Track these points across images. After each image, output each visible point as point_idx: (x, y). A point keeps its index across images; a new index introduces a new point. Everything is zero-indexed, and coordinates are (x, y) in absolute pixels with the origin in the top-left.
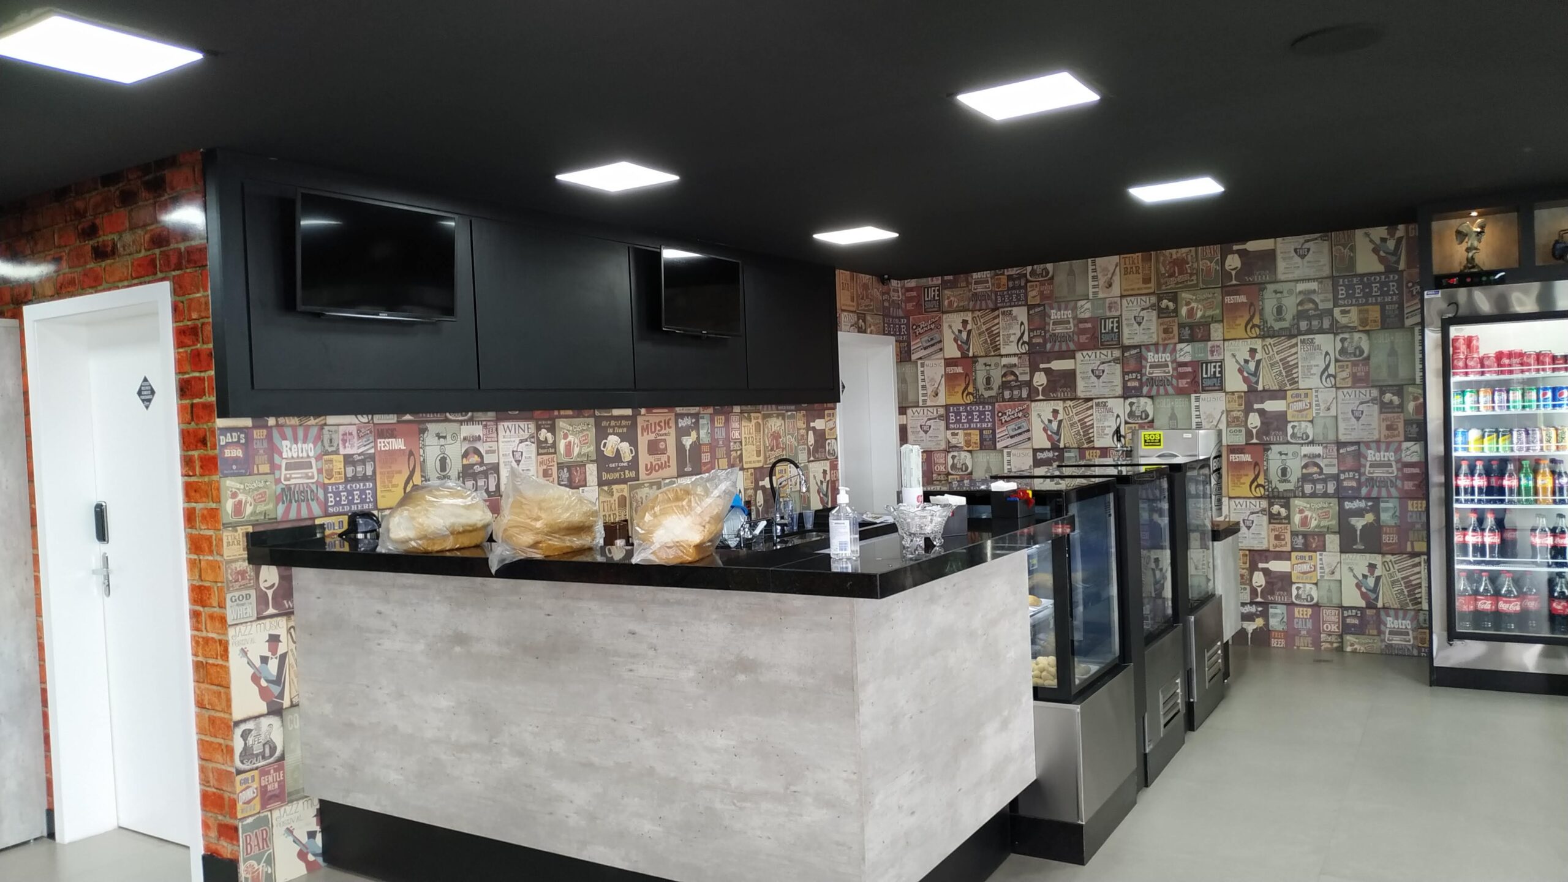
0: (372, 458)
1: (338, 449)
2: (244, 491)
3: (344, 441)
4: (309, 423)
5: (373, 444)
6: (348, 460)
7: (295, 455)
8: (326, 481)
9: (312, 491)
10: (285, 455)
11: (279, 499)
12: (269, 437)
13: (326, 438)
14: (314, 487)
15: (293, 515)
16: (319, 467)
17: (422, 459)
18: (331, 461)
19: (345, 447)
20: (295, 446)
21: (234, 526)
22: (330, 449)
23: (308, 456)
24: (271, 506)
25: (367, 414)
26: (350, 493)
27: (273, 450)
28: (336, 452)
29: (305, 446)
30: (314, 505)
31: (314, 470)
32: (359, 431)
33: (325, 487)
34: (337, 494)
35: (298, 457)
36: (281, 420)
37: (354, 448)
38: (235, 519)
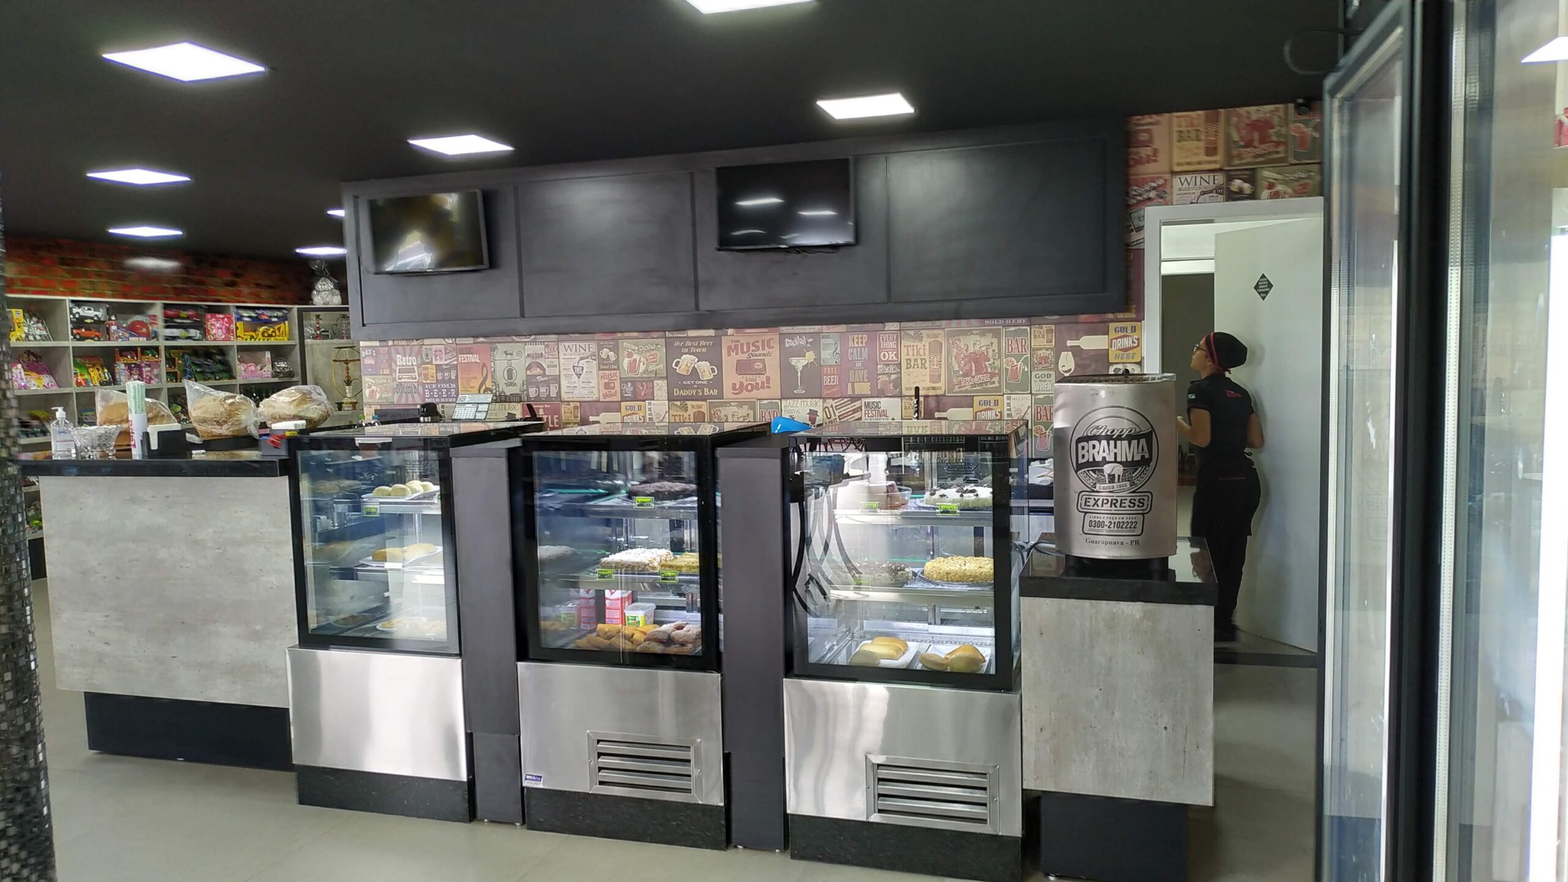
0: (456, 367)
1: (432, 361)
2: (375, 385)
3: (436, 356)
4: (413, 344)
5: (455, 358)
6: (438, 368)
8: (424, 381)
10: (398, 364)
11: (394, 391)
12: (389, 352)
13: (424, 353)
14: (416, 385)
15: (403, 401)
16: (419, 372)
17: (493, 369)
18: (427, 368)
19: (436, 360)
20: (404, 358)
21: (370, 405)
22: (427, 361)
23: (413, 365)
24: (390, 394)
25: (452, 338)
26: (440, 390)
27: (391, 360)
29: (410, 358)
30: (416, 395)
31: (416, 374)
32: (446, 349)
33: (423, 385)
34: (431, 390)
35: (406, 365)
36: (396, 342)
37: (442, 361)
38: (371, 401)
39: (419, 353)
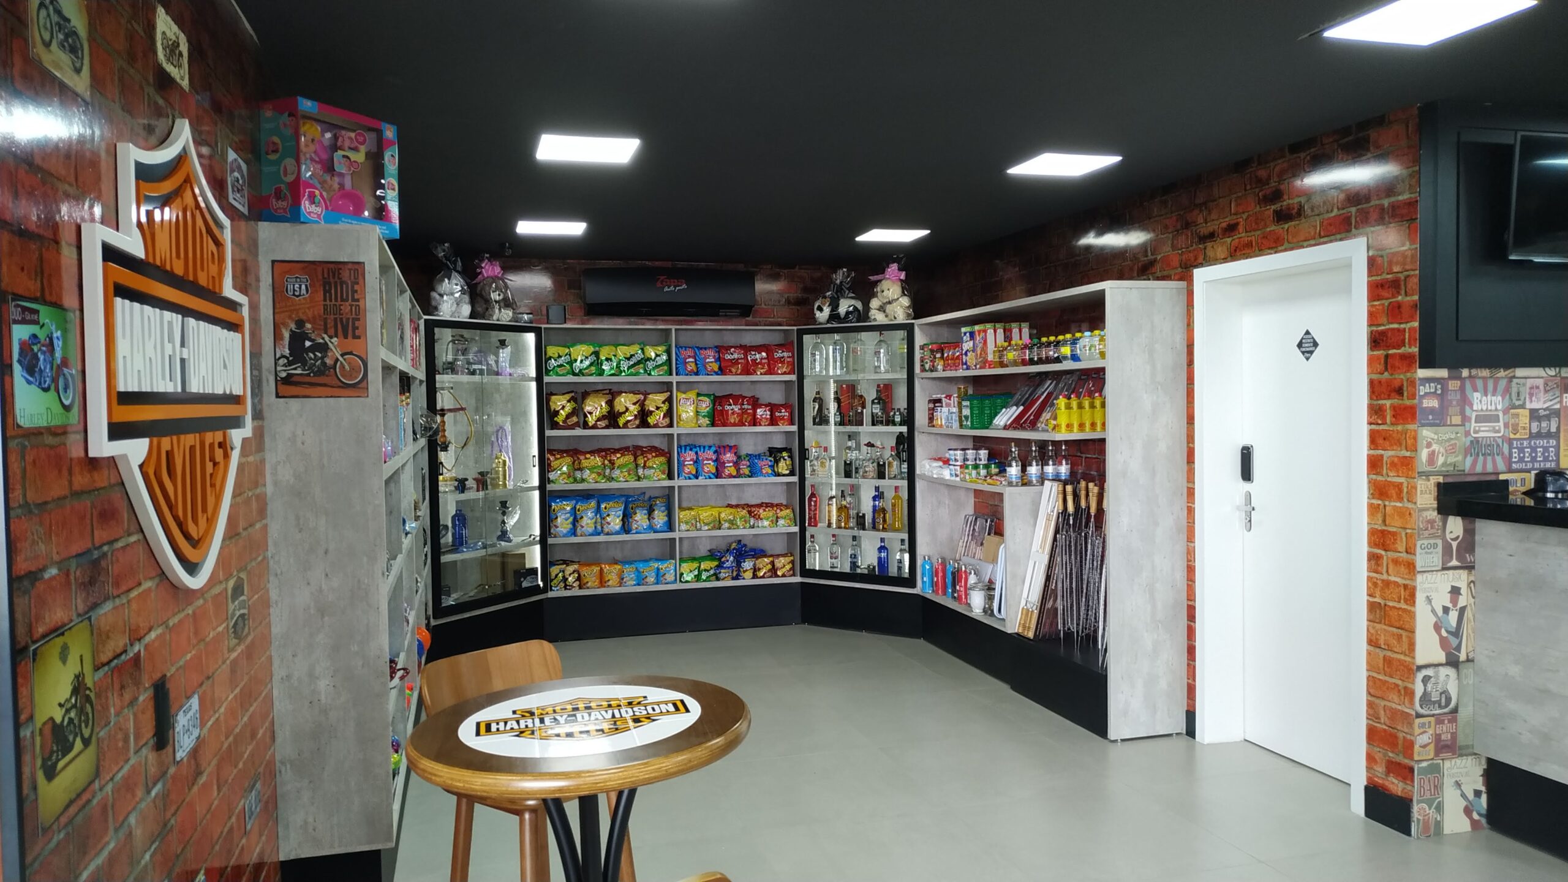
0: (1557, 413)
1: (1524, 403)
2: (1439, 442)
3: (1531, 395)
4: (1498, 375)
5: (1558, 399)
6: (1534, 415)
7: (1484, 408)
8: (1512, 436)
9: (1498, 445)
10: (1475, 408)
11: (1467, 452)
12: (1462, 389)
13: (1514, 390)
14: (1500, 441)
15: (1479, 469)
16: (1507, 421)
18: (1517, 415)
19: (1531, 401)
20: (1484, 398)
21: (1427, 475)
22: (1518, 403)
23: (1496, 410)
24: (1460, 458)
25: (1555, 366)
26: (1534, 449)
27: (1465, 401)
28: (1523, 406)
29: (1494, 398)
30: (1499, 459)
31: (1501, 424)
32: (1546, 384)
33: (1510, 442)
34: (1521, 450)
35: (1487, 410)
36: (1474, 372)
37: (1539, 403)
38: (1429, 469)
39: (1507, 390)
